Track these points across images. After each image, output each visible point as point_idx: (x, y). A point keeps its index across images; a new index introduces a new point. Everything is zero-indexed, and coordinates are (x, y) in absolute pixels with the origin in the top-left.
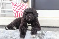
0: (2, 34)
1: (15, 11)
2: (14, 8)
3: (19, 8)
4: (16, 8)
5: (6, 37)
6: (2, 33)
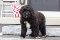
0: (9, 30)
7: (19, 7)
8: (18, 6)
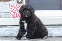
1: (12, 11)
2: (11, 9)
3: (15, 9)
4: (13, 9)
5: (11, 34)
6: (8, 30)
7: (16, 7)
8: (16, 5)
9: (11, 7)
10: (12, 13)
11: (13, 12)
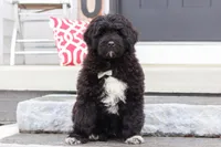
9: (59, 29)
10: (64, 49)
11: (67, 45)
